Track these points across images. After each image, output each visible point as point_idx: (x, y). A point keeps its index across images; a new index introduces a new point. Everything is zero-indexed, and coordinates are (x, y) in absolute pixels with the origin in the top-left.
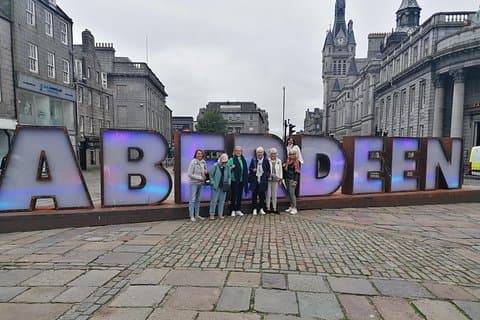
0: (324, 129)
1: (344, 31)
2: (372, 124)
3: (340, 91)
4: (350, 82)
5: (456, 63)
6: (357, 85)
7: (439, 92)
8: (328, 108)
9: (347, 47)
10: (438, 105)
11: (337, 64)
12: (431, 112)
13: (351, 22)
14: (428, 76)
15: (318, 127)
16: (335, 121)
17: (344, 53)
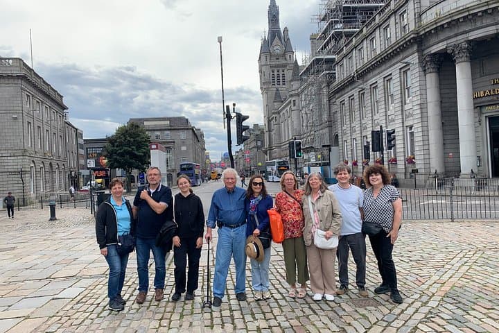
0: (267, 145)
1: (280, 38)
2: (330, 132)
3: (282, 102)
4: (294, 88)
5: (456, 35)
6: (302, 91)
7: (432, 79)
8: (269, 121)
9: (284, 54)
10: (432, 96)
11: (276, 73)
12: (423, 106)
13: (286, 30)
14: (414, 59)
15: (259, 143)
16: (280, 135)
17: (282, 61)
